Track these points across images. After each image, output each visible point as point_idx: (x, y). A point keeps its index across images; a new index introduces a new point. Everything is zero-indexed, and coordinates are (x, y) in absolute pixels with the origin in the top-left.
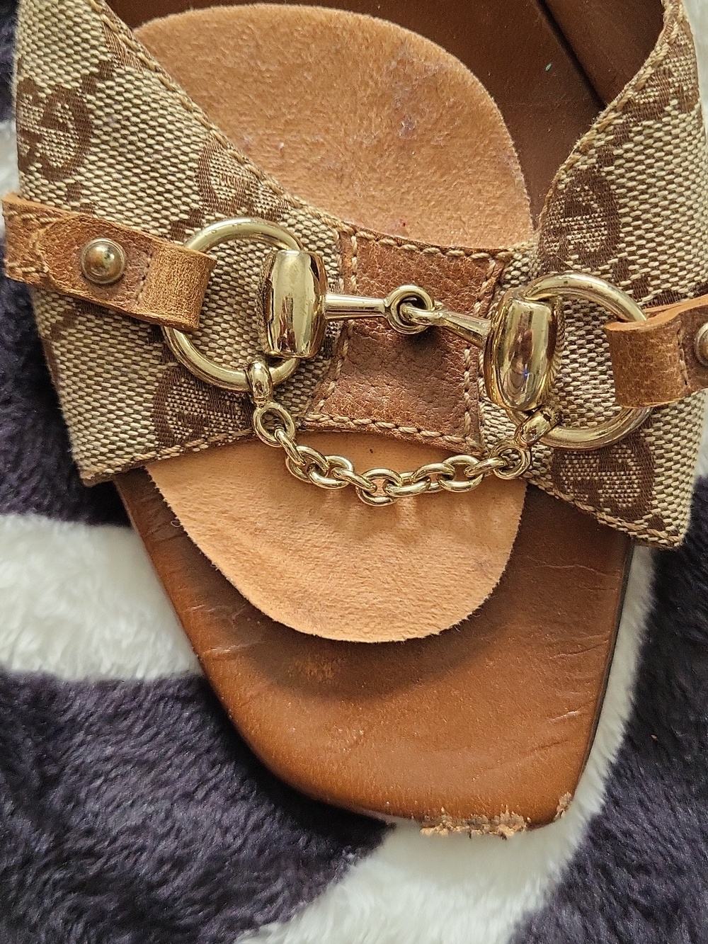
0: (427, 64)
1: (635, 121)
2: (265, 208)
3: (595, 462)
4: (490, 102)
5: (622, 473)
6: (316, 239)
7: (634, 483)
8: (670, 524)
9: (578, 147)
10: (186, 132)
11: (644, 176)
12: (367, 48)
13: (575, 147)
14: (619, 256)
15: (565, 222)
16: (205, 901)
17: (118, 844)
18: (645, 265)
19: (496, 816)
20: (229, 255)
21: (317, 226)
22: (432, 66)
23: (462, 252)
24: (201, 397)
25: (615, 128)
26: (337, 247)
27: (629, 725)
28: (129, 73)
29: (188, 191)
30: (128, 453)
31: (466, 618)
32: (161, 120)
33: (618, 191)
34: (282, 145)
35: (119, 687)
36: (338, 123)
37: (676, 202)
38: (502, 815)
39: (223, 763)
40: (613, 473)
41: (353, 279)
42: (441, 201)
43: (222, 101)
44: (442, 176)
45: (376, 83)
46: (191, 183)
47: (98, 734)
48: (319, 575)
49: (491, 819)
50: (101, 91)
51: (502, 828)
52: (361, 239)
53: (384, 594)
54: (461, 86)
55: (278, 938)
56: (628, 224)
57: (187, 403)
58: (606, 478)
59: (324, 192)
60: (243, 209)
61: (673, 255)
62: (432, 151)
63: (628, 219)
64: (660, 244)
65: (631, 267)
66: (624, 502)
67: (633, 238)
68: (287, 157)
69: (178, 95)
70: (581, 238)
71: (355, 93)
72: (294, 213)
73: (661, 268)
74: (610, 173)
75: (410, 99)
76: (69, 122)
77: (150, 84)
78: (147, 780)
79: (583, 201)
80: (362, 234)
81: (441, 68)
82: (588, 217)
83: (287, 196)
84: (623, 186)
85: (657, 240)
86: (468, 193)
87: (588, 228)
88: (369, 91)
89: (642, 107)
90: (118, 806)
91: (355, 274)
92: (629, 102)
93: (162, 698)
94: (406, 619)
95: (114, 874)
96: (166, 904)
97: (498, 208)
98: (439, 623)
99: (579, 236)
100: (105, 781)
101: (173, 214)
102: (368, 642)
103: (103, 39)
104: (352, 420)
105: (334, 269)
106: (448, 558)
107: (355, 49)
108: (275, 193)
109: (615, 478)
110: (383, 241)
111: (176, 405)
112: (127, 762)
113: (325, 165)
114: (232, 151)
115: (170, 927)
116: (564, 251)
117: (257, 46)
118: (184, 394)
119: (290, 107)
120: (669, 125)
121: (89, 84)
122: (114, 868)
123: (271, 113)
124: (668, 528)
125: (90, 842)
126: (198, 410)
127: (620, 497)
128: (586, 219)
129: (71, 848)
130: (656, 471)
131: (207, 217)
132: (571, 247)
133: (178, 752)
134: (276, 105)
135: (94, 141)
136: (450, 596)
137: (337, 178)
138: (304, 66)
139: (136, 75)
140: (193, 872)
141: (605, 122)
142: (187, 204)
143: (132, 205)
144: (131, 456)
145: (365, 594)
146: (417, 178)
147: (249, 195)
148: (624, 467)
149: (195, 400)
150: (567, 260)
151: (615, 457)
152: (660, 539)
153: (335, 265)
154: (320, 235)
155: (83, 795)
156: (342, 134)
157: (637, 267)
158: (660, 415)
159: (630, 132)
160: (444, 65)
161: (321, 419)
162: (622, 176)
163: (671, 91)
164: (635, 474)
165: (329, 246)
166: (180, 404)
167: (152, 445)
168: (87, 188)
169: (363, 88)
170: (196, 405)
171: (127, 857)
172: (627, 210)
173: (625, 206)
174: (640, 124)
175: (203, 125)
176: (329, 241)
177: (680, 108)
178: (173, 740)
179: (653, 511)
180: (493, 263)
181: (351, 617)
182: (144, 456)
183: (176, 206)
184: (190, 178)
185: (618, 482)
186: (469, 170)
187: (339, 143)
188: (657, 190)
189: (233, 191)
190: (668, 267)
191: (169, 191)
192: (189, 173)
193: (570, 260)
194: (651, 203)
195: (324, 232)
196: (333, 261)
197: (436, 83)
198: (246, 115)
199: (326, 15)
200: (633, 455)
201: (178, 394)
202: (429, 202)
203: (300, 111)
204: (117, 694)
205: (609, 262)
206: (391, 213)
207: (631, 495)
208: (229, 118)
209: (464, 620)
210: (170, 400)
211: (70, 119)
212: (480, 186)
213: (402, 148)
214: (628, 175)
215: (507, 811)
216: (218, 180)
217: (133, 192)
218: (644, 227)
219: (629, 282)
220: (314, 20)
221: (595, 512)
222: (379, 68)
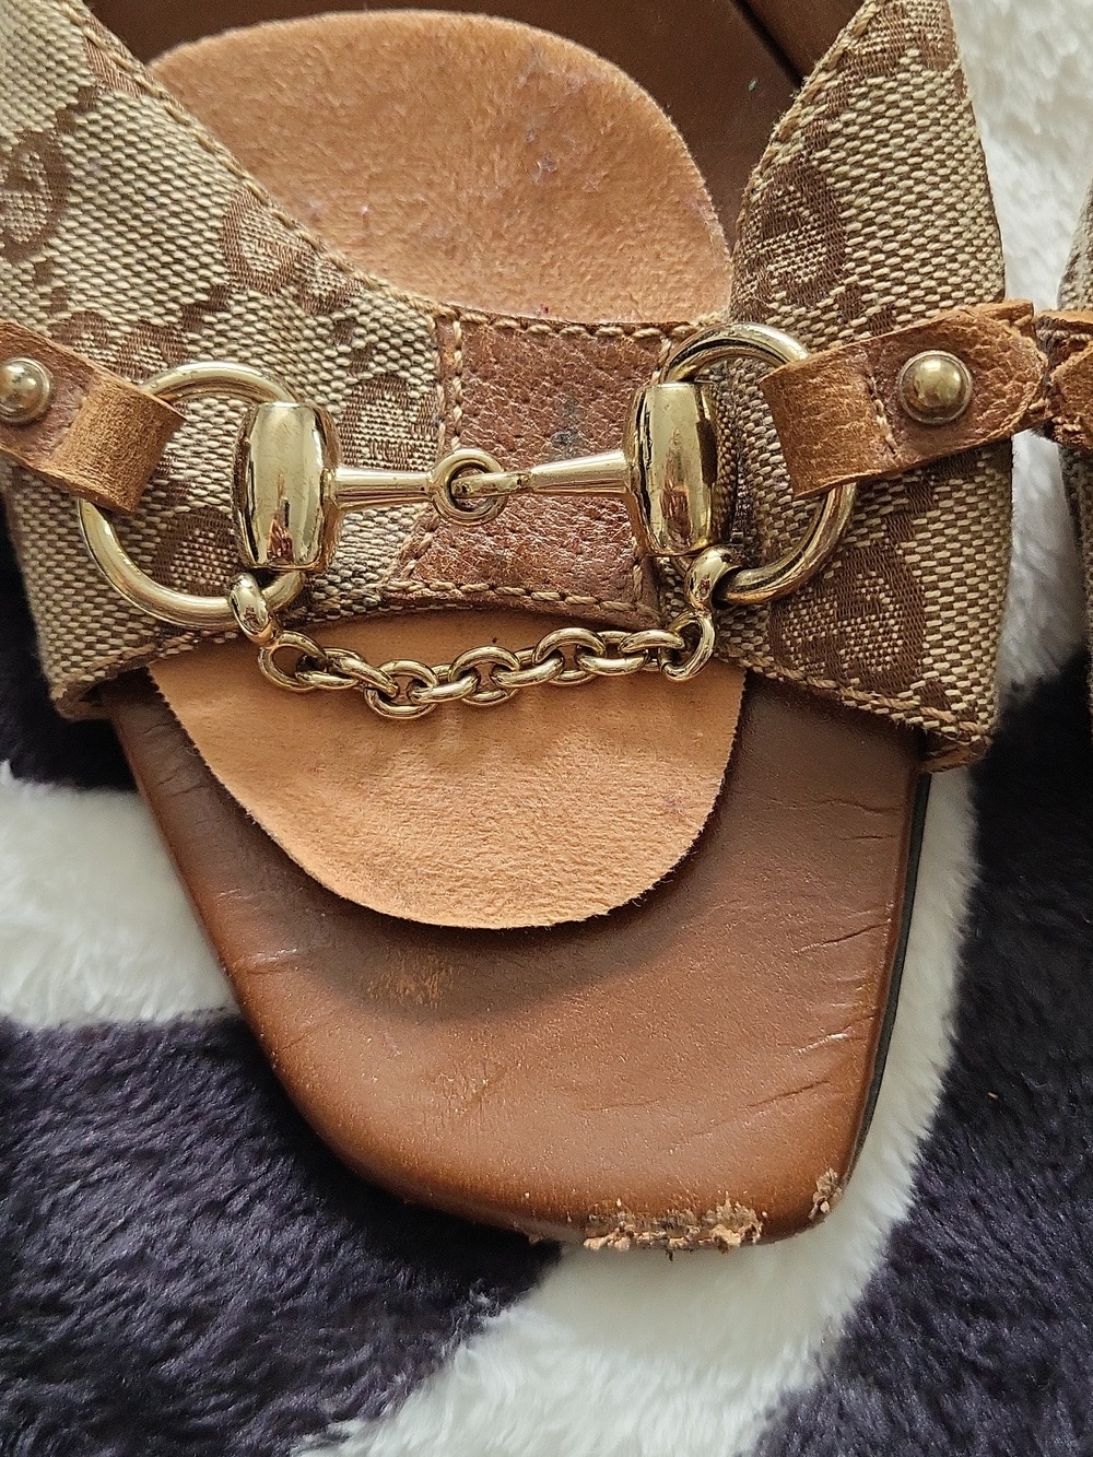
0: (571, 75)
1: (855, 81)
2: (325, 290)
3: (831, 607)
4: (665, 124)
5: (873, 617)
6: (401, 329)
7: (893, 632)
8: (958, 700)
9: (778, 134)
10: (205, 178)
11: (876, 160)
12: (483, 62)
13: (773, 136)
14: (846, 282)
15: (763, 246)
16: (239, 1386)
17: (98, 1289)
18: (886, 292)
19: (710, 1212)
20: (270, 352)
21: (403, 312)
22: (578, 79)
23: (619, 330)
24: (226, 559)
25: (828, 95)
26: (432, 341)
27: (950, 1077)
28: (120, 100)
29: (206, 260)
30: (114, 647)
31: (650, 887)
32: (167, 162)
33: (838, 185)
34: (365, 209)
35: (112, 1034)
36: (446, 173)
37: (927, 198)
38: (720, 1208)
39: (274, 1156)
40: (859, 620)
41: (456, 382)
42: (602, 274)
43: (277, 154)
44: (602, 236)
45: (499, 112)
46: (210, 248)
47: (75, 1110)
48: (416, 829)
49: (701, 1215)
50: (82, 127)
51: (719, 1231)
52: (468, 324)
53: (519, 854)
54: (623, 104)
55: (361, 1446)
56: (855, 233)
57: (204, 567)
58: (849, 629)
59: (428, 273)
60: (292, 289)
61: (929, 275)
62: (583, 202)
63: (856, 225)
64: (907, 258)
65: (866, 297)
66: (878, 664)
67: (865, 253)
68: (372, 226)
69: (195, 132)
70: (789, 265)
71: (468, 127)
72: (369, 295)
73: (911, 294)
74: (823, 160)
75: (548, 129)
76: (40, 179)
77: (152, 114)
78: (149, 1185)
79: (789, 209)
80: (468, 316)
81: (592, 81)
82: (796, 232)
83: (358, 274)
84: (844, 177)
85: (902, 252)
86: (641, 260)
87: (797, 248)
88: (488, 124)
89: (864, 58)
90: (101, 1228)
91: (459, 375)
92: (845, 54)
93: (179, 1052)
94: (555, 892)
95: (89, 1340)
96: (173, 1389)
97: (688, 277)
98: (606, 897)
99: (786, 263)
100: (82, 1187)
101: (185, 294)
102: (492, 927)
103: (84, 59)
104: (458, 586)
105: (430, 372)
106: (621, 796)
107: (466, 65)
108: (340, 269)
109: (863, 627)
110: (501, 323)
111: (187, 570)
112: (118, 1156)
113: (429, 234)
114: (276, 211)
115: (179, 1431)
116: (765, 289)
117: (328, 73)
118: (199, 553)
119: (375, 155)
120: (908, 84)
121: (65, 122)
122: (90, 1330)
123: (348, 166)
124: (955, 707)
125: (55, 1285)
126: (222, 578)
127: (872, 656)
128: (794, 235)
129: (20, 1295)
130: (927, 609)
131: (237, 297)
132: (775, 281)
133: (202, 1139)
134: (356, 156)
135: (74, 199)
136: (625, 855)
137: (446, 253)
138: (396, 96)
139: (131, 103)
140: (219, 1333)
141: (814, 87)
142: (207, 279)
143: (124, 285)
144: (117, 652)
145: (487, 855)
146: (564, 243)
147: (300, 270)
148: (875, 606)
149: (216, 563)
150: (770, 302)
151: (861, 593)
152: (943, 723)
153: (430, 366)
154: (407, 324)
155: (44, 1208)
156: (452, 188)
157: (873, 295)
158: (925, 521)
159: (850, 96)
160: (595, 74)
161: (412, 588)
162: (843, 162)
163: (908, 36)
164: (892, 617)
165: (421, 339)
166: (194, 568)
167: (150, 633)
168: (61, 266)
169: (480, 119)
170: (218, 571)
171: (114, 1310)
172: (853, 211)
173: (850, 205)
174: (863, 83)
175: (230, 171)
176: (421, 332)
177: (922, 60)
178: (196, 1118)
179: (926, 675)
180: (666, 344)
181: (466, 891)
182: (138, 651)
183: (190, 283)
184: (210, 241)
185: (867, 633)
186: (641, 226)
187: (449, 201)
188: (896, 178)
189: (276, 262)
190: (922, 293)
191: (179, 261)
192: (208, 235)
193: (774, 300)
194: (888, 199)
195: (412, 319)
196: (428, 361)
197: (584, 102)
198: (311, 171)
199: (423, 21)
200: (887, 587)
201: (190, 554)
202: (583, 275)
203: (390, 160)
204: (107, 1044)
205: (832, 293)
206: (528, 296)
207: (889, 650)
208: (289, 177)
209: (648, 891)
210: (177, 562)
211: (40, 174)
212: (658, 247)
213: (541, 200)
214: (851, 160)
215: (728, 1202)
216: (253, 246)
217: (126, 267)
218: (880, 234)
219: (863, 320)
220: (408, 29)
221: (837, 689)
222: (502, 89)
